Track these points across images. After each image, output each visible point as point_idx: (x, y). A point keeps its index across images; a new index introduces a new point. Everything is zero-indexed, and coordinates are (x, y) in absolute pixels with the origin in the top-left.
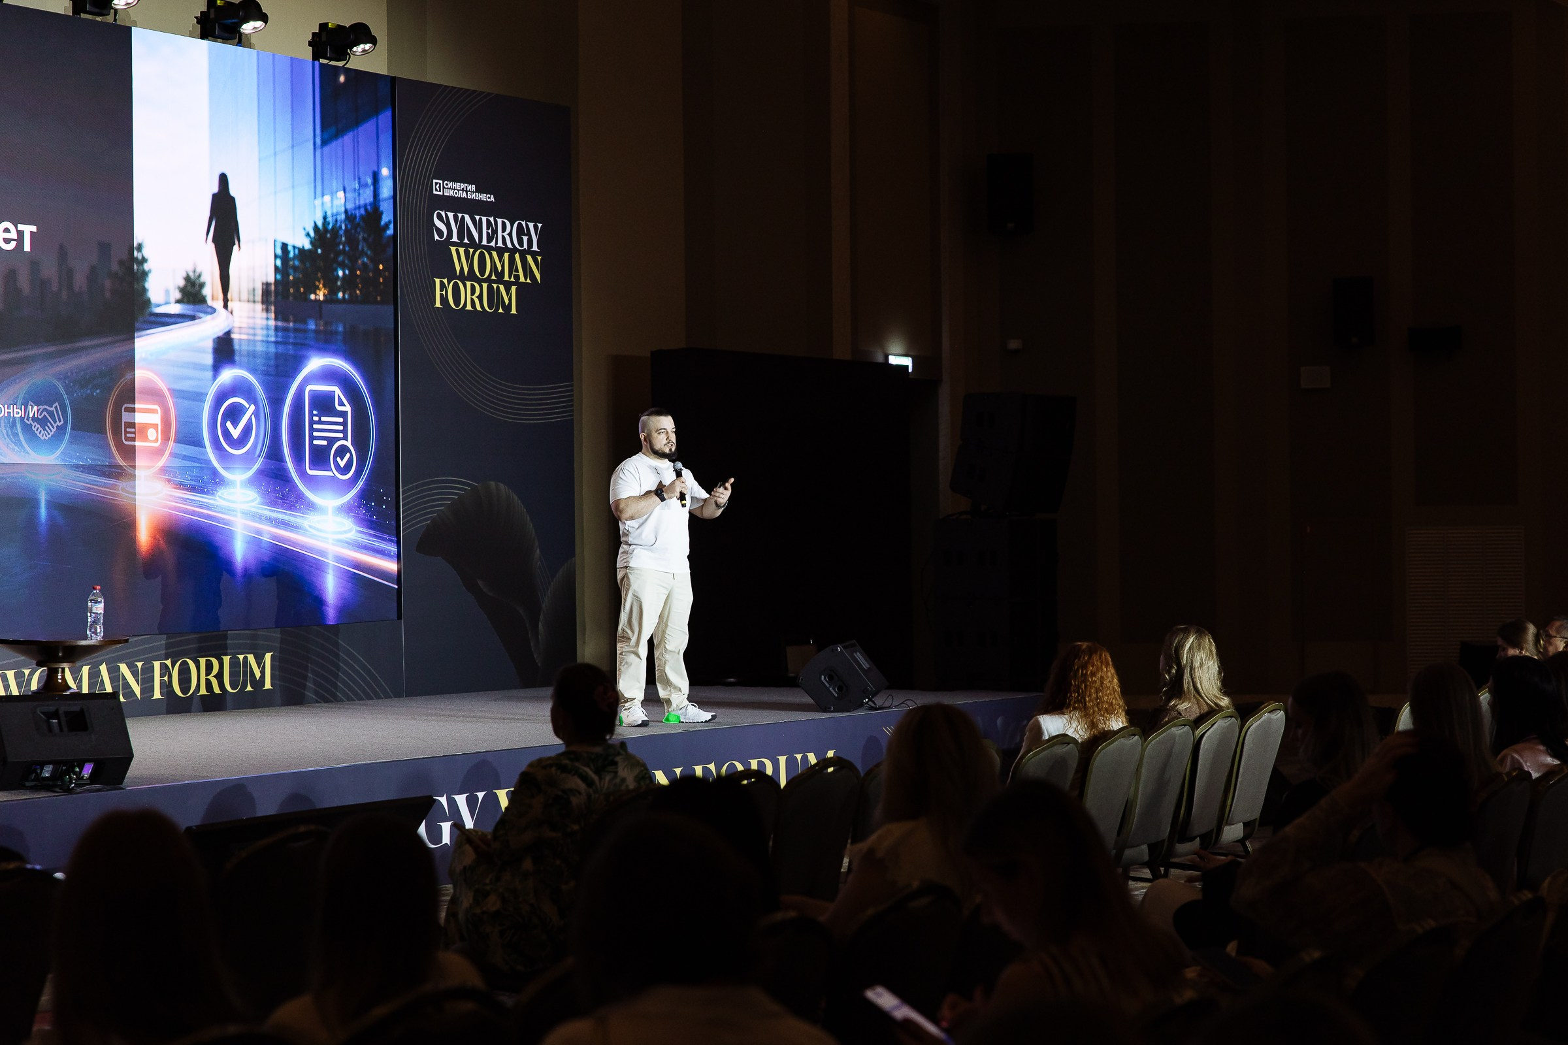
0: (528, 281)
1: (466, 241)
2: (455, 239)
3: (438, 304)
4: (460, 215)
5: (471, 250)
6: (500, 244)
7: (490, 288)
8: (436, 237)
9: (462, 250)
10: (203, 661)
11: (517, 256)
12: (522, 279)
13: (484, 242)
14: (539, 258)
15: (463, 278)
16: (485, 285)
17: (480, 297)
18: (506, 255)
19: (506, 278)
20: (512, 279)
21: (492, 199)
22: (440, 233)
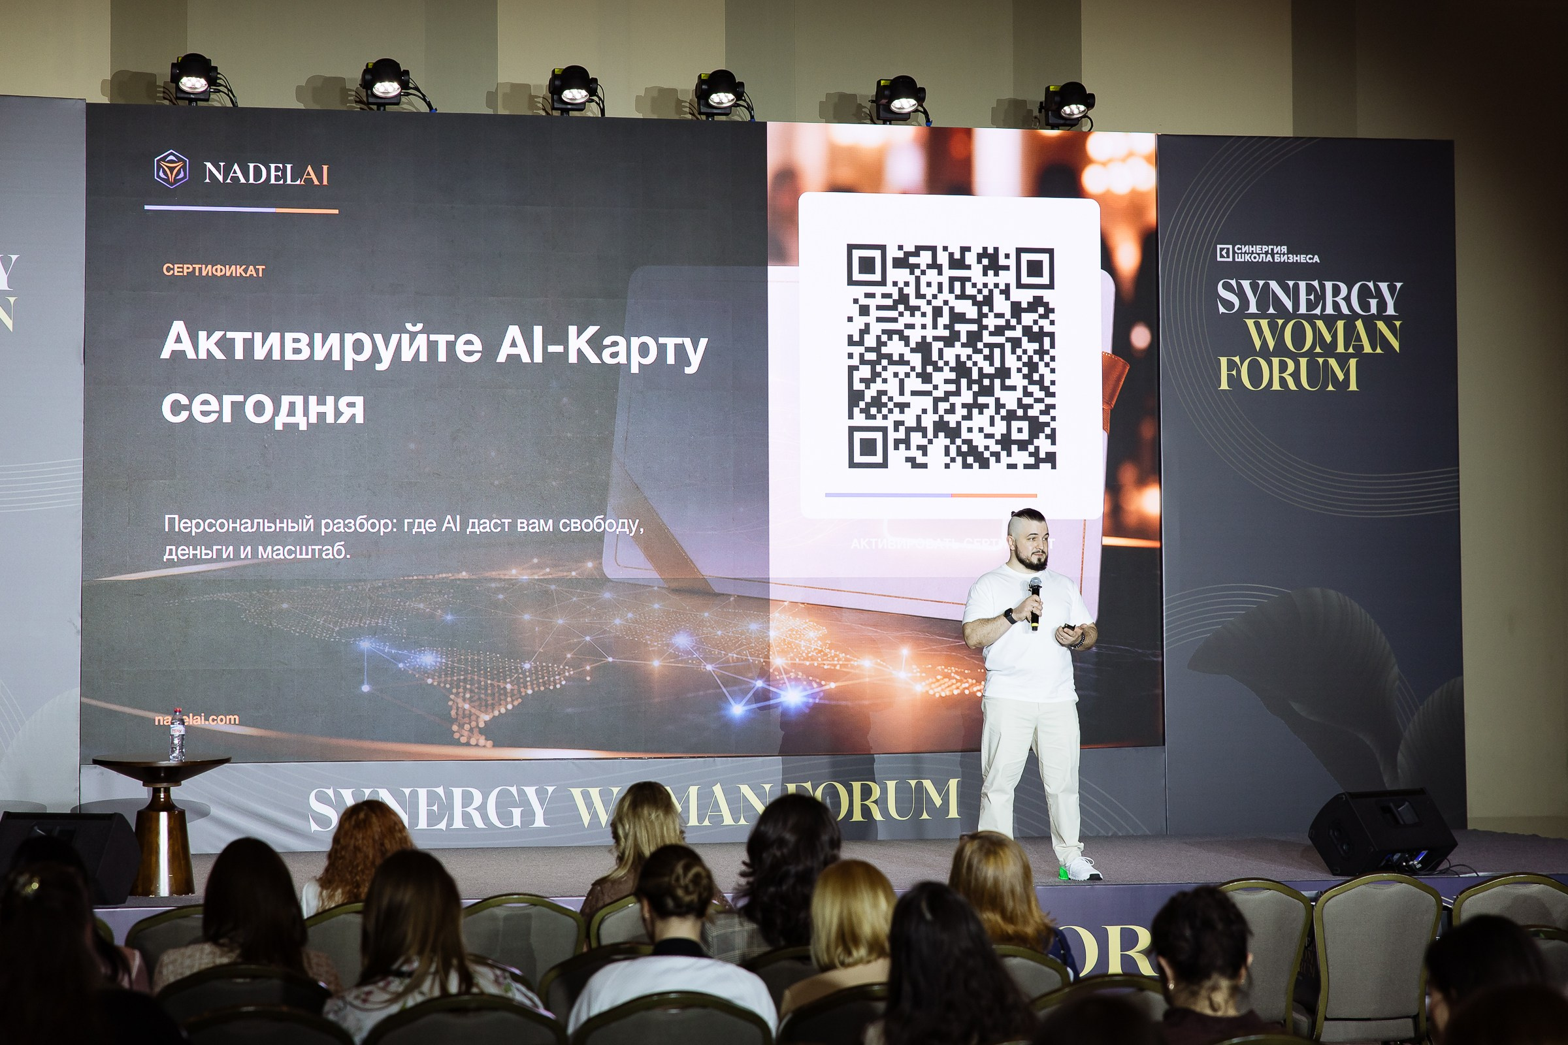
0: (1379, 351)
1: (1271, 311)
2: (1253, 309)
3: (1224, 385)
4: (1261, 283)
5: (1280, 322)
6: (1329, 310)
7: (1312, 366)
8: (1222, 310)
9: (1264, 323)
10: (857, 786)
11: (1359, 324)
12: (1368, 349)
13: (1303, 310)
14: (1398, 323)
15: (1265, 353)
16: (1303, 361)
17: (1296, 375)
18: (1340, 324)
19: (1341, 349)
20: (1351, 350)
21: (1316, 259)
22: (1228, 305)
